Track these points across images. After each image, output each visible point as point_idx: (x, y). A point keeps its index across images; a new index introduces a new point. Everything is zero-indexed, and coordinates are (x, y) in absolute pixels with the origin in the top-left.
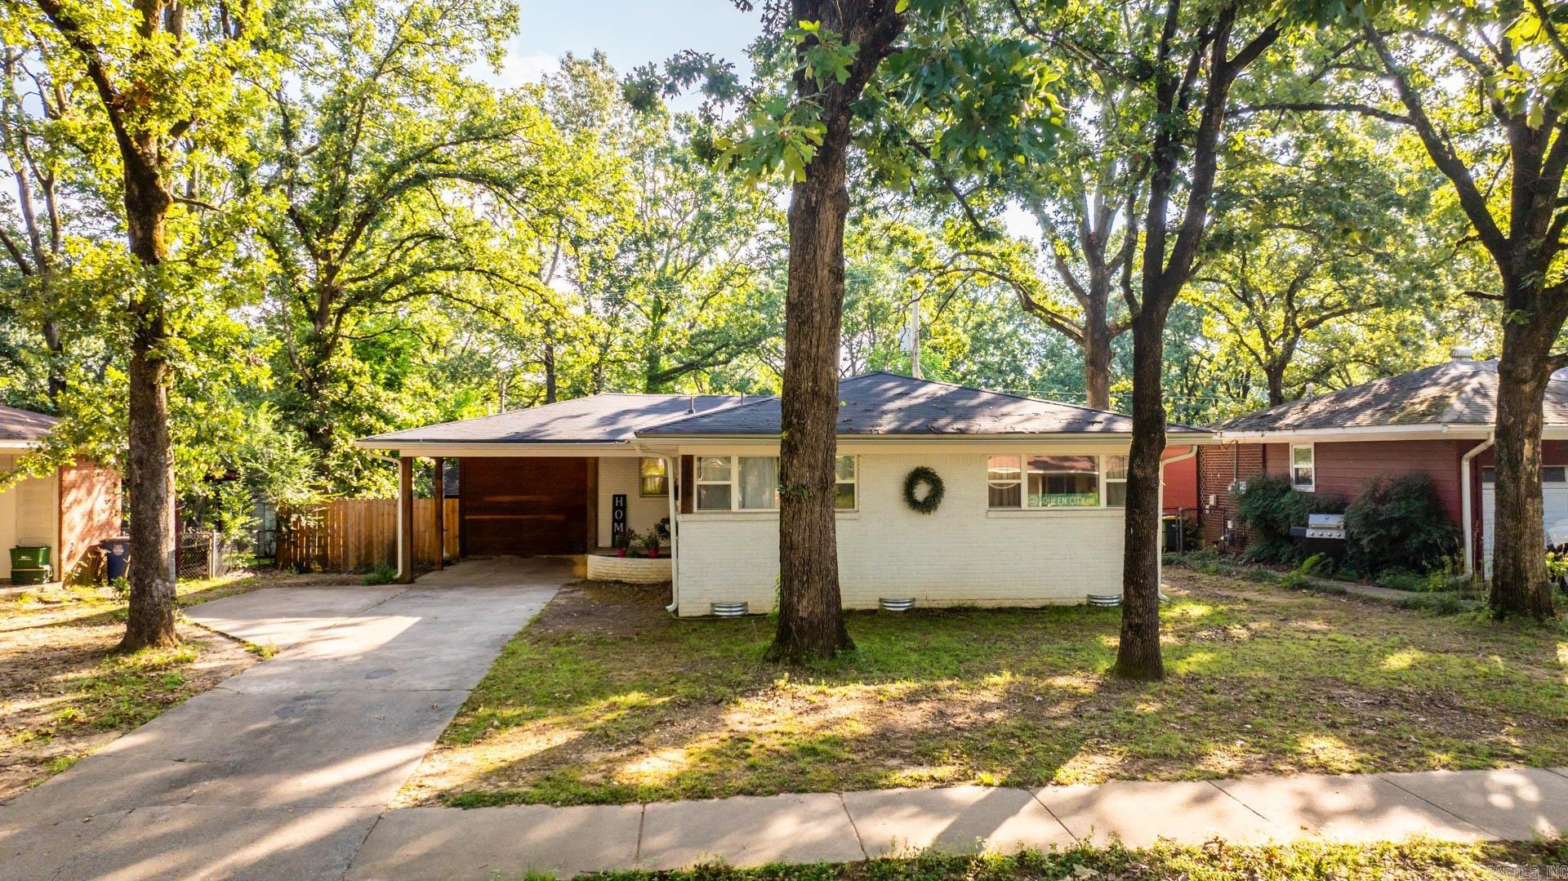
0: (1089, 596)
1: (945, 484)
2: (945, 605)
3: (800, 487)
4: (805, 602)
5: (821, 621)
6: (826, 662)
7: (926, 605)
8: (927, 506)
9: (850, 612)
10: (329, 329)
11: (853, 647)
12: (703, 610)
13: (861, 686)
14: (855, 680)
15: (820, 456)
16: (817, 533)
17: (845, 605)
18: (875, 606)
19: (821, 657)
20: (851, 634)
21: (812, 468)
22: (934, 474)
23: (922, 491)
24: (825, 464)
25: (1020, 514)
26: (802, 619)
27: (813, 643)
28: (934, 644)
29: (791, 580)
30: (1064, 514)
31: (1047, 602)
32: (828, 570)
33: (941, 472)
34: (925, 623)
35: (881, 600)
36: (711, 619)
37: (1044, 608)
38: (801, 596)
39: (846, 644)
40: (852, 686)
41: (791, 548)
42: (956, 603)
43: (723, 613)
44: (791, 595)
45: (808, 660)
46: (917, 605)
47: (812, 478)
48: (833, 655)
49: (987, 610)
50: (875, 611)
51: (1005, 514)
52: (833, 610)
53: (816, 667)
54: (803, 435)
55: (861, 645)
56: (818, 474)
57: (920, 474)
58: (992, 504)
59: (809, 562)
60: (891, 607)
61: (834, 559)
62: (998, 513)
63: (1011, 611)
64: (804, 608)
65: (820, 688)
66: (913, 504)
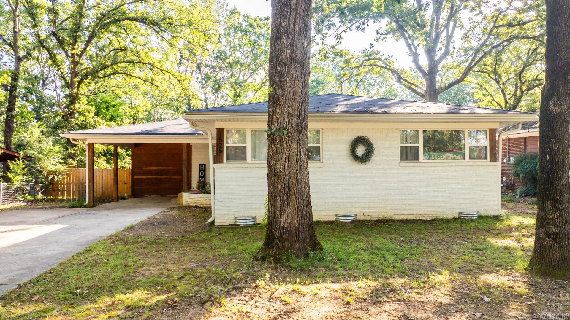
0: (460, 213)
1: (375, 147)
2: (375, 218)
3: (281, 129)
4: (285, 216)
5: (297, 230)
6: (301, 261)
7: (363, 218)
8: (364, 159)
9: (318, 222)
10: (75, 91)
11: (321, 249)
12: (230, 221)
13: (329, 285)
14: (324, 278)
15: (296, 107)
16: (294, 164)
17: (315, 218)
18: (332, 218)
19: (298, 257)
20: (320, 238)
21: (290, 115)
22: (367, 140)
23: (361, 150)
24: (300, 113)
25: (418, 164)
26: (283, 228)
27: (292, 246)
28: (377, 245)
29: (275, 199)
30: (445, 164)
31: (435, 217)
32: (302, 191)
33: (372, 139)
34: (365, 229)
35: (336, 215)
36: (234, 227)
37: (434, 220)
38: (283, 211)
39: (316, 246)
40: (322, 285)
41: (275, 176)
42: (381, 217)
43: (242, 223)
44: (275, 210)
45: (288, 259)
46: (358, 218)
47: (291, 122)
48: (307, 255)
49: (400, 221)
50: (332, 222)
51: (410, 164)
52: (307, 221)
53: (294, 265)
54: (283, 89)
55: (326, 246)
56: (295, 120)
57: (360, 140)
58: (402, 158)
59: (288, 186)
60: (342, 220)
61: (307, 184)
62: (405, 163)
63: (414, 222)
64: (285, 220)
65: (295, 287)
66: (356, 158)
